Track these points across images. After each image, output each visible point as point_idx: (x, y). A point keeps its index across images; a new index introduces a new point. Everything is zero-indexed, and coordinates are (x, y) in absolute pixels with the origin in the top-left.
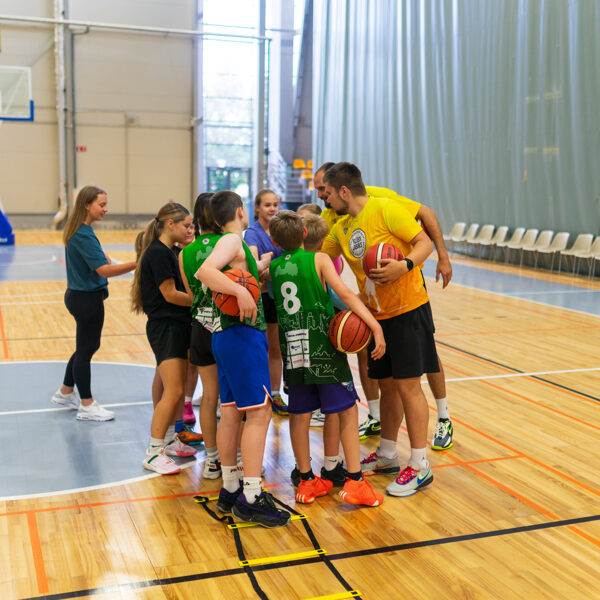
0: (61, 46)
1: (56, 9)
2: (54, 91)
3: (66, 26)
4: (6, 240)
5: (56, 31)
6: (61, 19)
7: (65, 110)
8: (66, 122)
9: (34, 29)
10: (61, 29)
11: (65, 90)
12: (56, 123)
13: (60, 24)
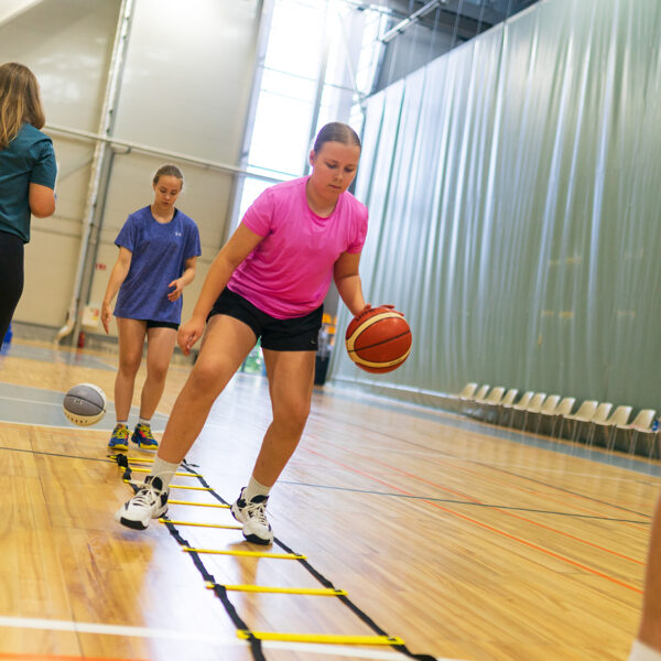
0: (100, 161)
1: (101, 126)
2: (84, 204)
3: (108, 144)
5: (97, 147)
6: (104, 136)
7: (92, 225)
8: (90, 237)
9: (76, 141)
10: (103, 145)
11: (95, 206)
12: (79, 237)
13: (102, 140)
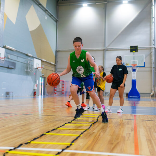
0: (153, 52)
1: (152, 44)
2: (151, 63)
3: (154, 48)
4: (138, 97)
5: (152, 49)
6: (153, 46)
7: (154, 68)
8: (154, 70)
9: (147, 49)
10: (153, 48)
11: (154, 63)
12: (151, 71)
13: (153, 47)
